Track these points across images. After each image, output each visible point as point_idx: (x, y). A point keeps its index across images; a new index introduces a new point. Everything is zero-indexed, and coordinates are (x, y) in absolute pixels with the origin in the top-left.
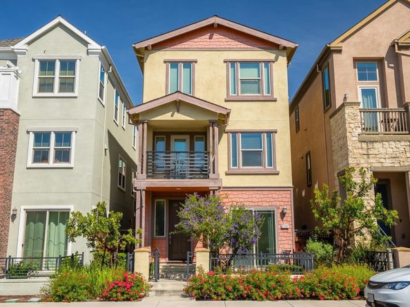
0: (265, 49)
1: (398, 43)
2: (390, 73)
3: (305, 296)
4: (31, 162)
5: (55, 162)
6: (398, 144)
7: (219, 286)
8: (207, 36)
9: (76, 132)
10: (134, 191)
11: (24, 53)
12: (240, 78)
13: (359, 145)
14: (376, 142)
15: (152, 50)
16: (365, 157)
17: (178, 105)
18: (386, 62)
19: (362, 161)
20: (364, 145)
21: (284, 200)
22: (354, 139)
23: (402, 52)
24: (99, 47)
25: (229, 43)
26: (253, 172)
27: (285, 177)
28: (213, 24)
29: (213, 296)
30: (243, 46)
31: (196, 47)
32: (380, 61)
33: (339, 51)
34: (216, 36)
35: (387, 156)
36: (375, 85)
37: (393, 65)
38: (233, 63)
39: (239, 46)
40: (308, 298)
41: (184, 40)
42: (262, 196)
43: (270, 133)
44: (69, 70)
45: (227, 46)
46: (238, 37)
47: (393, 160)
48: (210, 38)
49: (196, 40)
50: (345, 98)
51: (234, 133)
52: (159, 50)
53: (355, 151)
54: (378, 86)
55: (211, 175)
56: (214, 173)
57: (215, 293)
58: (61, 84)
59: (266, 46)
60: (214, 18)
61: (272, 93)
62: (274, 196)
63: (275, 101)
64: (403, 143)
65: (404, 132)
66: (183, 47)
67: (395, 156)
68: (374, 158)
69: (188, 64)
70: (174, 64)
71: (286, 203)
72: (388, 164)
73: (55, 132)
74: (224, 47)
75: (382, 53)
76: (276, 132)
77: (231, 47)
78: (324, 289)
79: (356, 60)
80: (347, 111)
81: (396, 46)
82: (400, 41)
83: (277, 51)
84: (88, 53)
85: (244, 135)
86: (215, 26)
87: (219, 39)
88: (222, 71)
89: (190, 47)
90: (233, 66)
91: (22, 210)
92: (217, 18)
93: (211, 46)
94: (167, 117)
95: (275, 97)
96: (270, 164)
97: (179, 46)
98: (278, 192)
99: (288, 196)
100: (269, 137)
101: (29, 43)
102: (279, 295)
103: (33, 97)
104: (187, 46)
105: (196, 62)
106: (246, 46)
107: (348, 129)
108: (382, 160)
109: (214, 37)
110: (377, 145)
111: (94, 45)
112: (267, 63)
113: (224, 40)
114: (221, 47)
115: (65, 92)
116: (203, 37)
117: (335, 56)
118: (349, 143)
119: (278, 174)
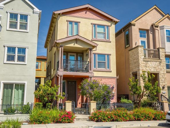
0: (107, 21)
1: (155, 25)
2: (151, 36)
3: (135, 119)
4: (6, 61)
5: (18, 61)
6: (156, 63)
7: (105, 116)
8: (84, 12)
9: (28, 48)
10: (58, 76)
11: (2, 9)
12: (97, 31)
13: (143, 62)
14: (149, 61)
15: (62, 15)
16: (145, 67)
17: (76, 41)
18: (150, 31)
19: (144, 69)
20: (145, 62)
21: (113, 82)
22: (142, 60)
23: (156, 28)
24: (39, 11)
25: (93, 16)
26: (102, 70)
27: (113, 73)
28: (87, 7)
29: (103, 120)
30: (99, 18)
31: (80, 16)
32: (147, 31)
33: (134, 25)
34: (88, 13)
35: (152, 67)
36: (145, 40)
37: (152, 33)
38: (95, 25)
39: (97, 18)
40: (136, 120)
41: (75, 13)
42: (105, 80)
43: (109, 55)
44: (24, 19)
45: (92, 18)
46: (97, 14)
47: (154, 69)
48: (86, 13)
49: (80, 13)
50: (136, 44)
51: (95, 54)
52: (64, 15)
53: (142, 64)
54: (146, 40)
55: (90, 71)
56: (91, 70)
57: (103, 119)
58: (20, 25)
59: (108, 20)
60: (88, 5)
61: (109, 39)
62: (110, 81)
63: (110, 42)
64: (157, 63)
65: (157, 59)
66: (74, 15)
67: (155, 67)
68: (148, 67)
69: (77, 23)
70: (71, 22)
71: (114, 84)
72: (153, 70)
73: (18, 48)
74: (91, 17)
75: (148, 28)
76: (111, 55)
77: (94, 18)
78: (142, 117)
79: (140, 29)
80: (139, 49)
81: (154, 26)
82: (155, 24)
83: (111, 22)
84: (33, 13)
85: (99, 55)
86: (88, 8)
87: (89, 14)
88: (90, 27)
89: (77, 16)
90: (94, 26)
91: (2, 83)
92: (89, 5)
93: (86, 17)
94: (72, 45)
95: (110, 41)
96: (108, 68)
97: (73, 15)
98: (111, 79)
99: (115, 81)
100: (108, 57)
101: (5, 4)
102: (128, 119)
103: (7, 30)
104: (76, 15)
105: (80, 23)
106: (100, 19)
107: (140, 56)
108: (151, 69)
109: (87, 13)
110: (149, 63)
111: (36, 10)
112: (108, 26)
113: (91, 15)
114: (90, 17)
115: (22, 29)
116: (83, 12)
117: (133, 27)
118: (140, 61)
119: (111, 72)
